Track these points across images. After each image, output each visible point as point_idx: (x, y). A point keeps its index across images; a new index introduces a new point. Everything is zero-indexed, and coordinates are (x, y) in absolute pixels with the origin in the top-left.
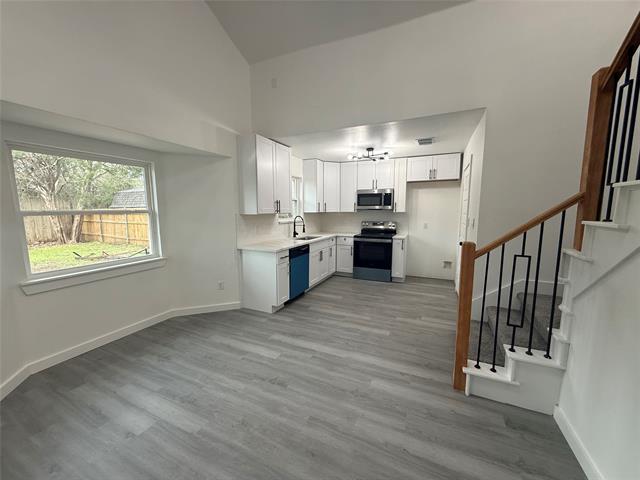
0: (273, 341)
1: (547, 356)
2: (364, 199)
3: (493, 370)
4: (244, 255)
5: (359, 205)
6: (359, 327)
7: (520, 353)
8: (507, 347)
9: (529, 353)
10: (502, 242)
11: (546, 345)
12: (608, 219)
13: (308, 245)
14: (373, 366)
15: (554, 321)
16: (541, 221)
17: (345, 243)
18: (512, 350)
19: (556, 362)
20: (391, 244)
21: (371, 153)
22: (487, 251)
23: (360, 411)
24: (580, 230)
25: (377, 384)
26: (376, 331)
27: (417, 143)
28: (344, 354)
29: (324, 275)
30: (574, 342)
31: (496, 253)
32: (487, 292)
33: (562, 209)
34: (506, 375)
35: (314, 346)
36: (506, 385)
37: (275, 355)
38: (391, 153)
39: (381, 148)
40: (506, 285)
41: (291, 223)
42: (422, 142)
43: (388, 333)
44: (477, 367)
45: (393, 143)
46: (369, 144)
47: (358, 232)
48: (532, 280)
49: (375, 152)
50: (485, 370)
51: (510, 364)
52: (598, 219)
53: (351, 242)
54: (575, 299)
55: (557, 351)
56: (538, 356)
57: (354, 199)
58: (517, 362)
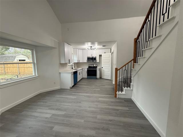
0: (73, 95)
1: (130, 88)
2: (89, 59)
3: (121, 92)
4: (61, 74)
5: (88, 60)
6: (92, 89)
7: (126, 88)
8: (123, 88)
9: (127, 88)
10: (122, 68)
11: (130, 87)
12: (137, 63)
13: (77, 71)
14: (98, 96)
15: (131, 82)
16: (128, 63)
17: (85, 70)
18: (124, 88)
19: (131, 89)
20: (96, 70)
21: (91, 48)
22: (119, 69)
23: (98, 104)
24: (134, 65)
25: (100, 99)
26: (97, 90)
27: (102, 46)
28: (91, 95)
29: (80, 79)
30: (134, 85)
31: (121, 70)
32: (120, 78)
33: (131, 61)
34: (124, 93)
35: (84, 94)
36: (124, 94)
37: (75, 97)
38: (96, 48)
39: (94, 47)
40: (123, 76)
41: (71, 65)
42: (103, 46)
43: (99, 90)
44: (119, 92)
45: (96, 46)
46: (91, 46)
47: (88, 67)
48: (127, 75)
49: (92, 48)
50: (120, 92)
51: (124, 90)
52: (136, 63)
53: (86, 70)
54: (134, 77)
55: (131, 87)
56: (129, 88)
57: (86, 59)
58: (125, 90)
